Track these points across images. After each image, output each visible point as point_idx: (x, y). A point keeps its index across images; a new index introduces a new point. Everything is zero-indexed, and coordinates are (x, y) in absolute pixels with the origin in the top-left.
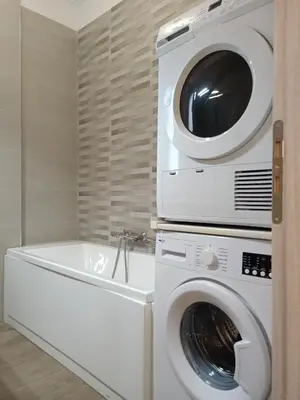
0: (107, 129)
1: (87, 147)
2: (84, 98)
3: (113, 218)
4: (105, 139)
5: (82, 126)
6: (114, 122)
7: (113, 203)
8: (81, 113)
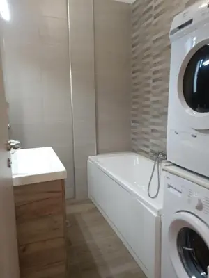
0: (149, 78)
1: (137, 90)
2: (135, 55)
3: (152, 141)
4: (148, 85)
5: (134, 75)
6: (154, 73)
7: (153, 131)
8: (134, 66)
